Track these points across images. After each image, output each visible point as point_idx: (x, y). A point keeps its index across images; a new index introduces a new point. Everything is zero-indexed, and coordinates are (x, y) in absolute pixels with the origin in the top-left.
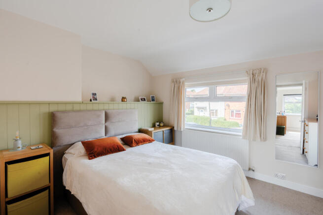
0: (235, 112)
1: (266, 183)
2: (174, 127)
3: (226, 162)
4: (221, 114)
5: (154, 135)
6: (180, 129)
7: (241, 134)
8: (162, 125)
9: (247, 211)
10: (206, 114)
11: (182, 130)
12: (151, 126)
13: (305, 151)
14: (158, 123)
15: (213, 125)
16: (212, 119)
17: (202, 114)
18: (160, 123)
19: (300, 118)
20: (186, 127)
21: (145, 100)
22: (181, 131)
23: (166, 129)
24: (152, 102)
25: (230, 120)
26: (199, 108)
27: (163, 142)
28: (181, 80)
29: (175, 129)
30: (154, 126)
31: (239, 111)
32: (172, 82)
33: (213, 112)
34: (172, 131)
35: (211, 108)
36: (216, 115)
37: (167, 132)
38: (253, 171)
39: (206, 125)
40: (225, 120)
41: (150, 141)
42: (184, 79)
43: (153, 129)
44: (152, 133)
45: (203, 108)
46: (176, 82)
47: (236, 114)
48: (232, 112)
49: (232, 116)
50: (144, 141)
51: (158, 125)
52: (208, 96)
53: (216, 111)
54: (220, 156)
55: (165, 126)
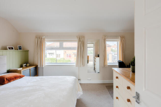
0: (68, 55)
1: (85, 84)
2: (37, 66)
3: (71, 79)
4: (62, 56)
5: (23, 72)
6: (43, 66)
7: (75, 65)
8: (28, 65)
9: (80, 98)
10: (54, 56)
11: (44, 66)
12: (19, 67)
13: (95, 68)
14: (25, 64)
15: (58, 62)
16: (58, 59)
17: (51, 57)
18: (26, 64)
19: (93, 56)
20: (46, 65)
21: (12, 48)
22: (43, 68)
23: (32, 68)
24: (19, 50)
25: (66, 59)
26: (49, 54)
27: (30, 76)
28: (43, 37)
29: (39, 66)
30: (21, 66)
31: (71, 54)
32: (36, 38)
33: (58, 56)
34: (36, 68)
35: (57, 53)
36: (60, 57)
37: (33, 69)
38: (80, 80)
39: (54, 62)
40: (64, 59)
41: (21, 77)
42: (44, 37)
43: (21, 68)
44: (21, 72)
45: (52, 54)
46: (39, 38)
47: (69, 56)
48: (67, 55)
49: (67, 57)
50: (16, 78)
51: (25, 66)
52: (59, 47)
53: (60, 55)
54: (68, 76)
55: (31, 65)
